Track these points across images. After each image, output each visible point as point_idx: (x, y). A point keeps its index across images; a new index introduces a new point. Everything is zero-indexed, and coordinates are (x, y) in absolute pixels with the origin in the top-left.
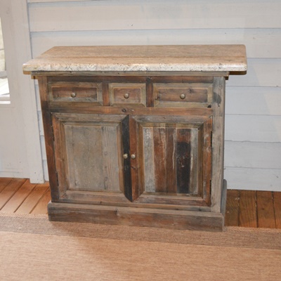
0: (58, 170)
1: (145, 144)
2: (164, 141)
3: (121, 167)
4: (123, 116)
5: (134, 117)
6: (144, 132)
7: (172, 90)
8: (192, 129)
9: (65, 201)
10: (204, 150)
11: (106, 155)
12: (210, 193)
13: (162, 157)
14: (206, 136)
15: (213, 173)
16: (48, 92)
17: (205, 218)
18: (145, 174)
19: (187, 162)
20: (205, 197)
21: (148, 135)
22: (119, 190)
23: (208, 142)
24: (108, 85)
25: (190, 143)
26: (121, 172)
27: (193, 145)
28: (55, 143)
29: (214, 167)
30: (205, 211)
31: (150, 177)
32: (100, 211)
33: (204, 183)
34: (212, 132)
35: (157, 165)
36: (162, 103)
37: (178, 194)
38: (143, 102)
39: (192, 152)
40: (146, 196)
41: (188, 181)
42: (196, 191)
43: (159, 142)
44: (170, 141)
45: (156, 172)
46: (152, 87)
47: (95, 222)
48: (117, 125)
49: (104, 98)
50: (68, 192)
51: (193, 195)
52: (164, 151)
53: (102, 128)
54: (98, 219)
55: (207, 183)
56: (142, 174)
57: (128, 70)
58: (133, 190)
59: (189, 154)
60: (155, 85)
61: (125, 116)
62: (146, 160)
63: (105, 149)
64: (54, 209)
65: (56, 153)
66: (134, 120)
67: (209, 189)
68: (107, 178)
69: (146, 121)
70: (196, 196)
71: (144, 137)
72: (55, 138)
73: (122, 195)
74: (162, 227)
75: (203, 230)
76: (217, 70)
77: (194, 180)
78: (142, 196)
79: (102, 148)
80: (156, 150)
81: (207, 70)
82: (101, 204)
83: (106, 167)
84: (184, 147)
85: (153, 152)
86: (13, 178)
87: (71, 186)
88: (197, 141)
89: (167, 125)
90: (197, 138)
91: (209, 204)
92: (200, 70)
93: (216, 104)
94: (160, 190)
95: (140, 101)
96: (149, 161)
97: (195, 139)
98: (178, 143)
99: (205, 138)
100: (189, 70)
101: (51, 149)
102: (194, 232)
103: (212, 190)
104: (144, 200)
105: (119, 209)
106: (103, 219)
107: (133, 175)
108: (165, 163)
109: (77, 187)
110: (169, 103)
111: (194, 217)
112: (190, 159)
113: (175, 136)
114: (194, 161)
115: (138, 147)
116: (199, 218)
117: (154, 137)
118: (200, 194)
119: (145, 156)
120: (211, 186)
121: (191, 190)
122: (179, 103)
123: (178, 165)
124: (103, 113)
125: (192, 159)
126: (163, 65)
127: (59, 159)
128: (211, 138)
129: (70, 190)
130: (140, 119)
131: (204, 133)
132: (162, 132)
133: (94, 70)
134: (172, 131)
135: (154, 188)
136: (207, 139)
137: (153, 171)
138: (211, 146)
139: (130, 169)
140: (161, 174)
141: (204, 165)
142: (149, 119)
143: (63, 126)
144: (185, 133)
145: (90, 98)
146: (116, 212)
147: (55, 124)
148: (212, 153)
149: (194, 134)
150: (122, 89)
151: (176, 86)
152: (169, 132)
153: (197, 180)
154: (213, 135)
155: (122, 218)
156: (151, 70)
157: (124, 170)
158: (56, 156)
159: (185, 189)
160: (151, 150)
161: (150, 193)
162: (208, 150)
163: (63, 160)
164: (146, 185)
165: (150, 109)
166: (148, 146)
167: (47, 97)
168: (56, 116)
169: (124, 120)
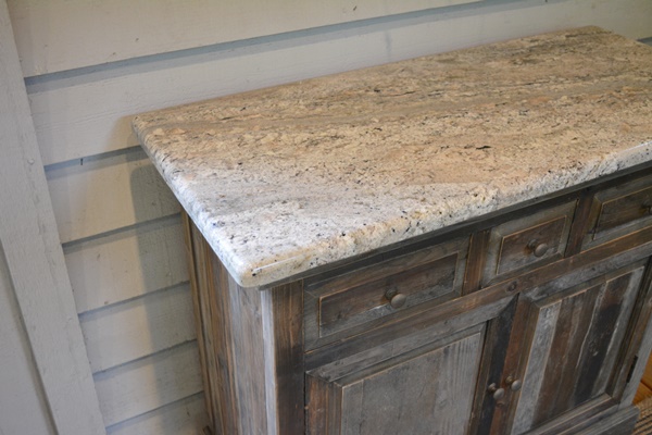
1: (536, 341)
2: (576, 322)
5: (529, 294)
6: (540, 319)
7: (627, 199)
8: (635, 271)
10: (644, 306)
11: (441, 408)
12: (628, 381)
13: (563, 354)
15: (644, 342)
16: (302, 317)
18: (519, 405)
19: (606, 341)
20: (616, 392)
21: (548, 319)
24: (488, 236)
25: (622, 301)
27: (626, 304)
31: (526, 408)
33: (624, 367)
35: (548, 376)
36: (601, 236)
38: (561, 249)
39: (621, 316)
41: (595, 376)
42: (603, 389)
43: (566, 326)
44: (588, 312)
45: (543, 390)
48: (481, 328)
49: (471, 272)
51: (595, 398)
52: (571, 341)
53: (446, 352)
55: (628, 366)
56: (513, 408)
59: (614, 323)
60: (597, 197)
61: (511, 298)
62: (529, 376)
63: (442, 396)
66: (527, 301)
67: (628, 375)
69: (554, 291)
70: (601, 396)
71: (537, 328)
79: (436, 397)
80: (556, 344)
84: (610, 314)
85: (548, 354)
88: (636, 292)
90: (638, 286)
91: (618, 400)
94: (540, 422)
95: (556, 250)
96: (536, 375)
98: (601, 312)
103: (634, 373)
107: (497, 419)
108: (565, 363)
110: (614, 230)
112: (610, 336)
113: (600, 301)
115: (520, 357)
117: (559, 321)
120: (633, 366)
121: (594, 392)
122: (633, 223)
123: (588, 356)
125: (615, 332)
130: (543, 293)
132: (578, 303)
134: (598, 290)
135: (529, 422)
137: (537, 392)
139: (493, 410)
140: (551, 388)
142: (561, 286)
143: (339, 391)
144: (621, 284)
145: (435, 288)
149: (635, 279)
152: (591, 295)
157: (473, 421)
159: (585, 395)
160: (546, 350)
164: (515, 425)
165: (571, 260)
166: (542, 344)
167: (299, 333)
168: (323, 374)
169: (505, 309)
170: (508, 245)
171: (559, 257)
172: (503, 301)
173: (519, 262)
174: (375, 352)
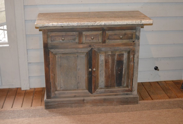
0: (51, 81)
1: (100, 63)
2: (110, 61)
3: (87, 76)
4: (89, 49)
5: (95, 49)
6: (100, 57)
7: (115, 34)
8: (124, 53)
9: (55, 97)
10: (130, 64)
11: (79, 70)
12: (132, 85)
13: (109, 69)
14: (131, 56)
15: (134, 75)
16: (47, 38)
17: (130, 98)
18: (99, 79)
19: (121, 70)
20: (129, 87)
21: (102, 58)
22: (85, 88)
23: (133, 59)
24: (82, 33)
25: (123, 60)
26: (87, 78)
27: (125, 61)
28: (50, 66)
29: (135, 72)
30: (129, 94)
31: (102, 80)
32: (75, 101)
33: (130, 80)
34: (134, 55)
35: (106, 73)
36: (110, 41)
37: (116, 87)
38: (100, 41)
39: (124, 65)
40: (99, 90)
41: (121, 80)
42: (125, 85)
43: (108, 61)
44: (113, 60)
45: (105, 77)
46: (105, 33)
47: (72, 107)
48: (85, 54)
49: (79, 40)
50: (56, 92)
51: (124, 87)
52: (110, 66)
53: (77, 56)
54: (73, 105)
55: (131, 80)
56: (98, 79)
57: (95, 25)
58: (93, 87)
59: (123, 66)
60: (107, 32)
61: (90, 49)
62: (100, 71)
63: (78, 67)
64: (49, 102)
65: (50, 72)
66: (95, 51)
67: (132, 83)
68: (79, 82)
69: (102, 51)
70: (125, 87)
71: (99, 59)
72: (51, 63)
73: (87, 91)
74: (108, 105)
75: (129, 104)
76: (139, 23)
77: (124, 79)
78: (97, 90)
79: (77, 67)
80: (106, 65)
81: (135, 24)
82: (75, 96)
83: (78, 77)
84: (120, 63)
86: (9, 88)
87: (58, 89)
88: (127, 59)
89: (112, 52)
90: (127, 58)
91: (131, 91)
92: (131, 24)
93: (137, 40)
94: (107, 86)
95: (99, 41)
96: (102, 71)
97: (126, 58)
98: (117, 61)
99: (131, 57)
100: (126, 24)
101: (48, 69)
102: (125, 106)
103: (133, 83)
104: (98, 92)
105: (86, 98)
106: (76, 105)
107: (93, 79)
108: (110, 72)
109: (62, 89)
110: (114, 41)
111: (124, 98)
112: (123, 68)
113: (116, 58)
114: (125, 69)
115: (96, 64)
116: (127, 98)
117: (105, 59)
118: (127, 86)
119: (100, 69)
120: (133, 81)
121: (122, 85)
122: (118, 40)
123: (117, 72)
124: (78, 48)
125: (124, 68)
126: (113, 22)
127: (52, 74)
128: (134, 57)
129: (57, 91)
130: (98, 50)
131: (131, 55)
132: (109, 56)
133: (77, 25)
134: (114, 55)
135: (104, 85)
136: (132, 58)
137: (104, 77)
138: (134, 61)
139: (91, 77)
140: (108, 77)
141: (130, 71)
142: (103, 50)
143: (55, 56)
144: (121, 55)
145: (72, 40)
146: (84, 100)
147: (51, 55)
148: (134, 65)
149: (125, 56)
150: (89, 35)
151: (117, 32)
152: (113, 55)
153: (126, 79)
154: (135, 56)
155: (87, 103)
156: (107, 24)
157: (88, 77)
158: (50, 73)
159: (119, 84)
160: (103, 66)
161: (101, 88)
162: (132, 64)
163: (54, 75)
164: (100, 84)
165: (104, 44)
166: (102, 64)
167: (47, 41)
168: (52, 51)
169: (90, 51)
170: (86, 36)
171: (100, 43)
172: (88, 49)
173: (90, 41)
174: (62, 50)
